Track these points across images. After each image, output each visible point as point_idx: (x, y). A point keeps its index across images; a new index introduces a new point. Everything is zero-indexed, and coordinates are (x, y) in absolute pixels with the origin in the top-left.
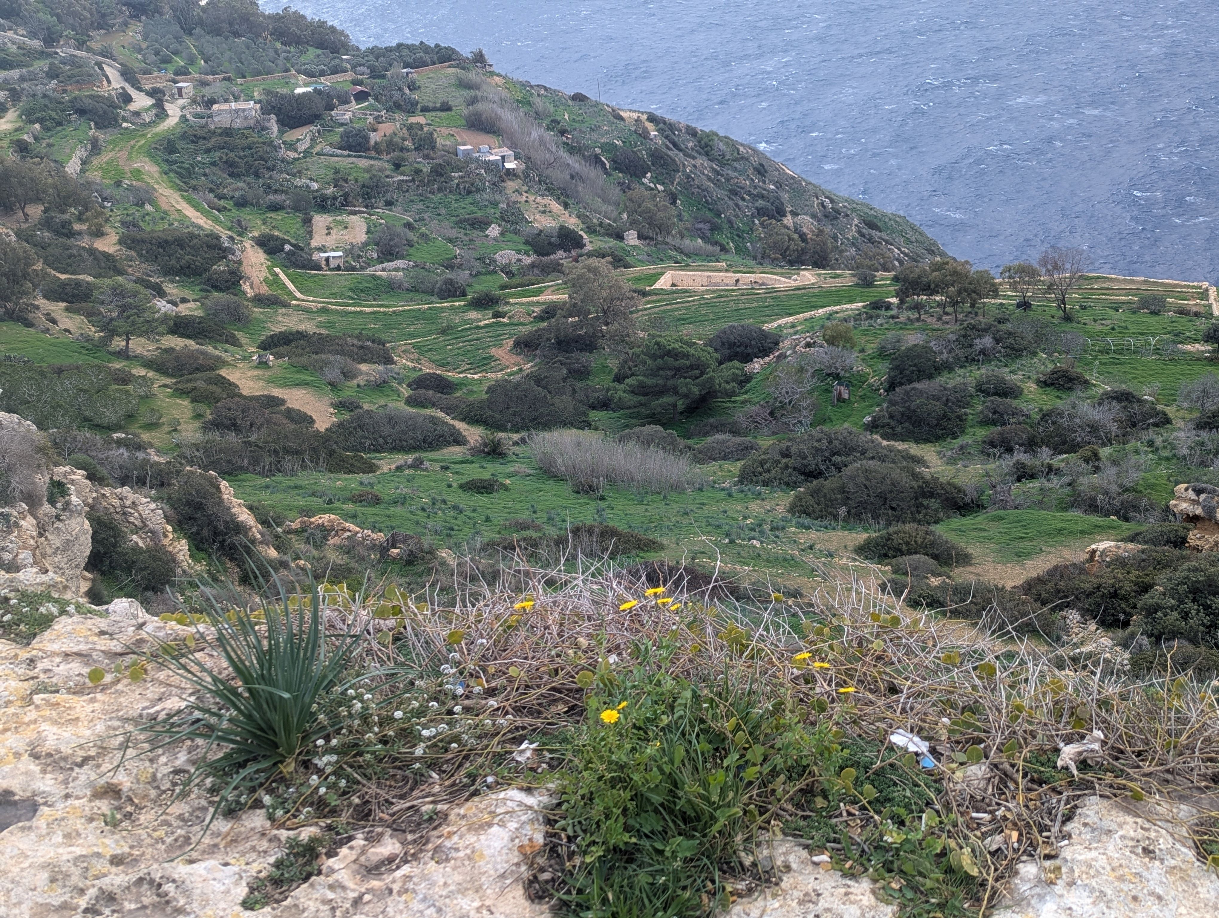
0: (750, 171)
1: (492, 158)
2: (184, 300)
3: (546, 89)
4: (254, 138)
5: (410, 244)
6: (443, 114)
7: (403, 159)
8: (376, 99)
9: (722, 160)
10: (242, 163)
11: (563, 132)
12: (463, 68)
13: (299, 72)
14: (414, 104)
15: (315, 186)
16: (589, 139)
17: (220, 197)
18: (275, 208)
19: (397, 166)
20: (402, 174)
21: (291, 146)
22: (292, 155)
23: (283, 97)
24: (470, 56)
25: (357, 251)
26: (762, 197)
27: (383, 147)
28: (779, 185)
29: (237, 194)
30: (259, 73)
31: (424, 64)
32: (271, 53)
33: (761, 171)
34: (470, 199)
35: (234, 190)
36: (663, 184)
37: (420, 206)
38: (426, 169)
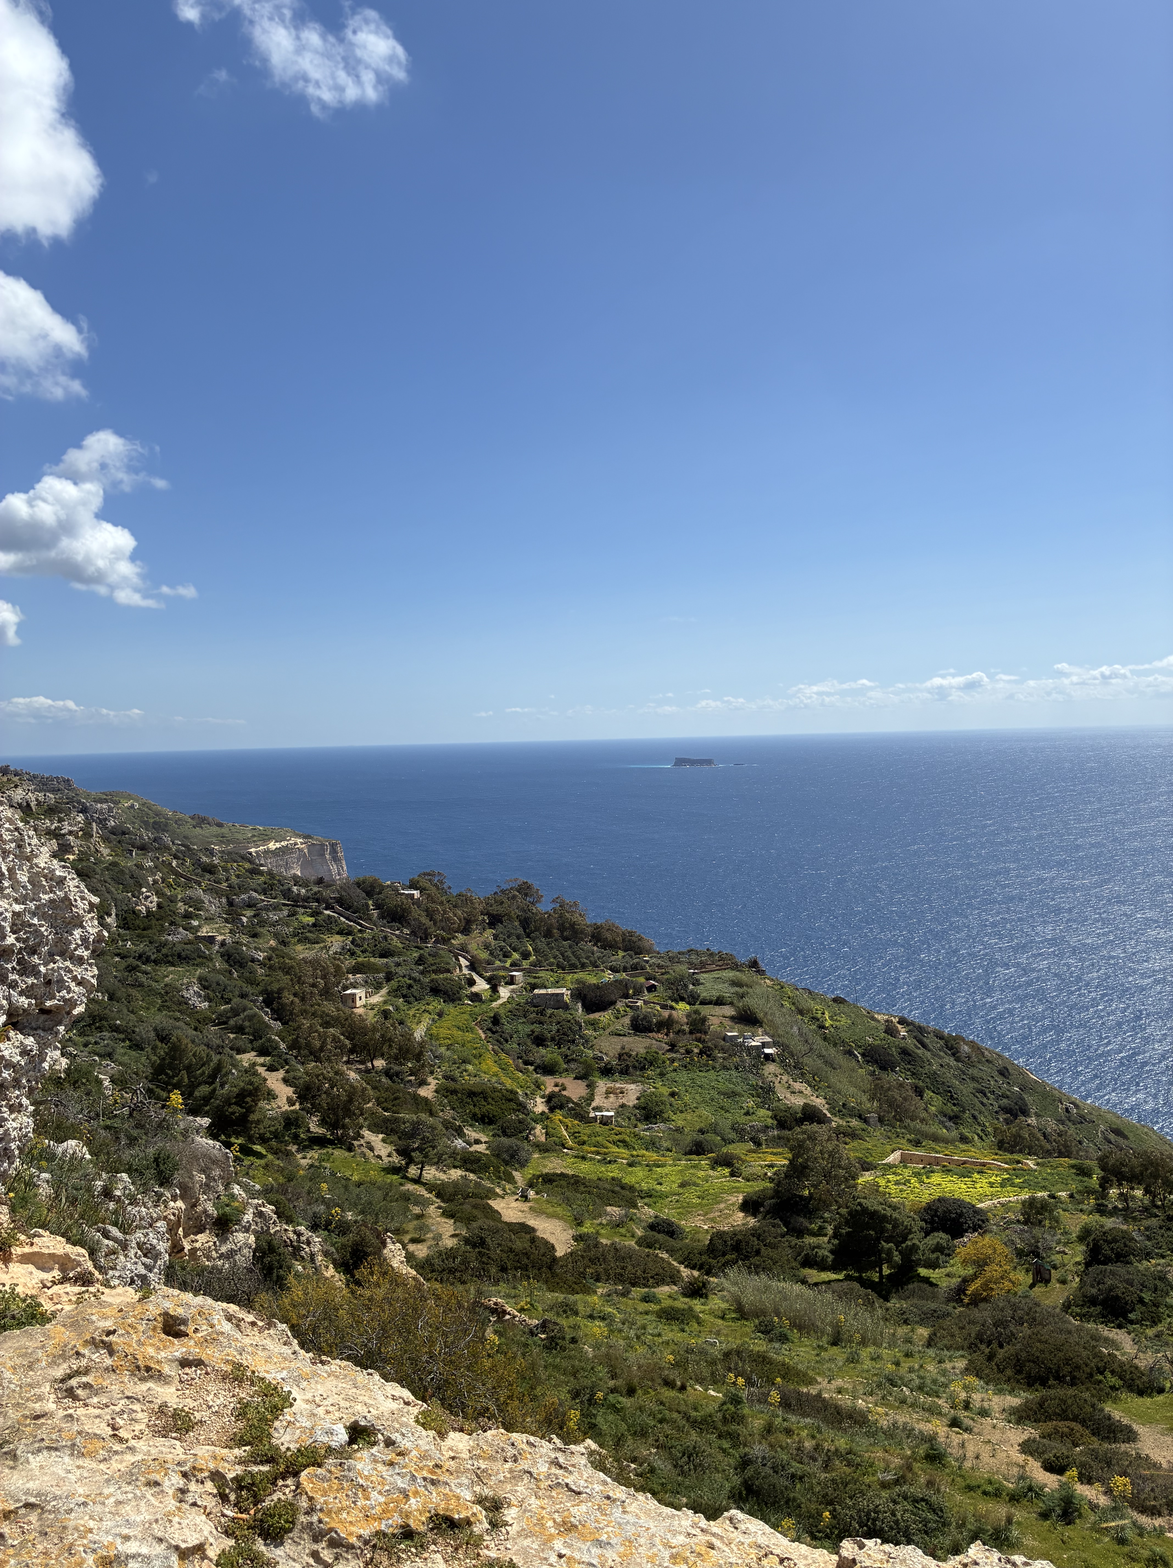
0: (996, 1073)
1: (754, 1044)
2: (477, 1142)
5: (673, 1110)
6: (717, 1007)
8: (665, 992)
9: (968, 1062)
11: (821, 1028)
12: (740, 971)
13: (607, 968)
14: (695, 997)
15: (604, 1058)
17: (525, 1062)
23: (590, 986)
24: (746, 962)
25: (627, 1111)
26: (1006, 1096)
28: (1023, 1088)
29: (539, 1061)
31: (707, 966)
32: (589, 952)
33: (1006, 1074)
37: (687, 1078)
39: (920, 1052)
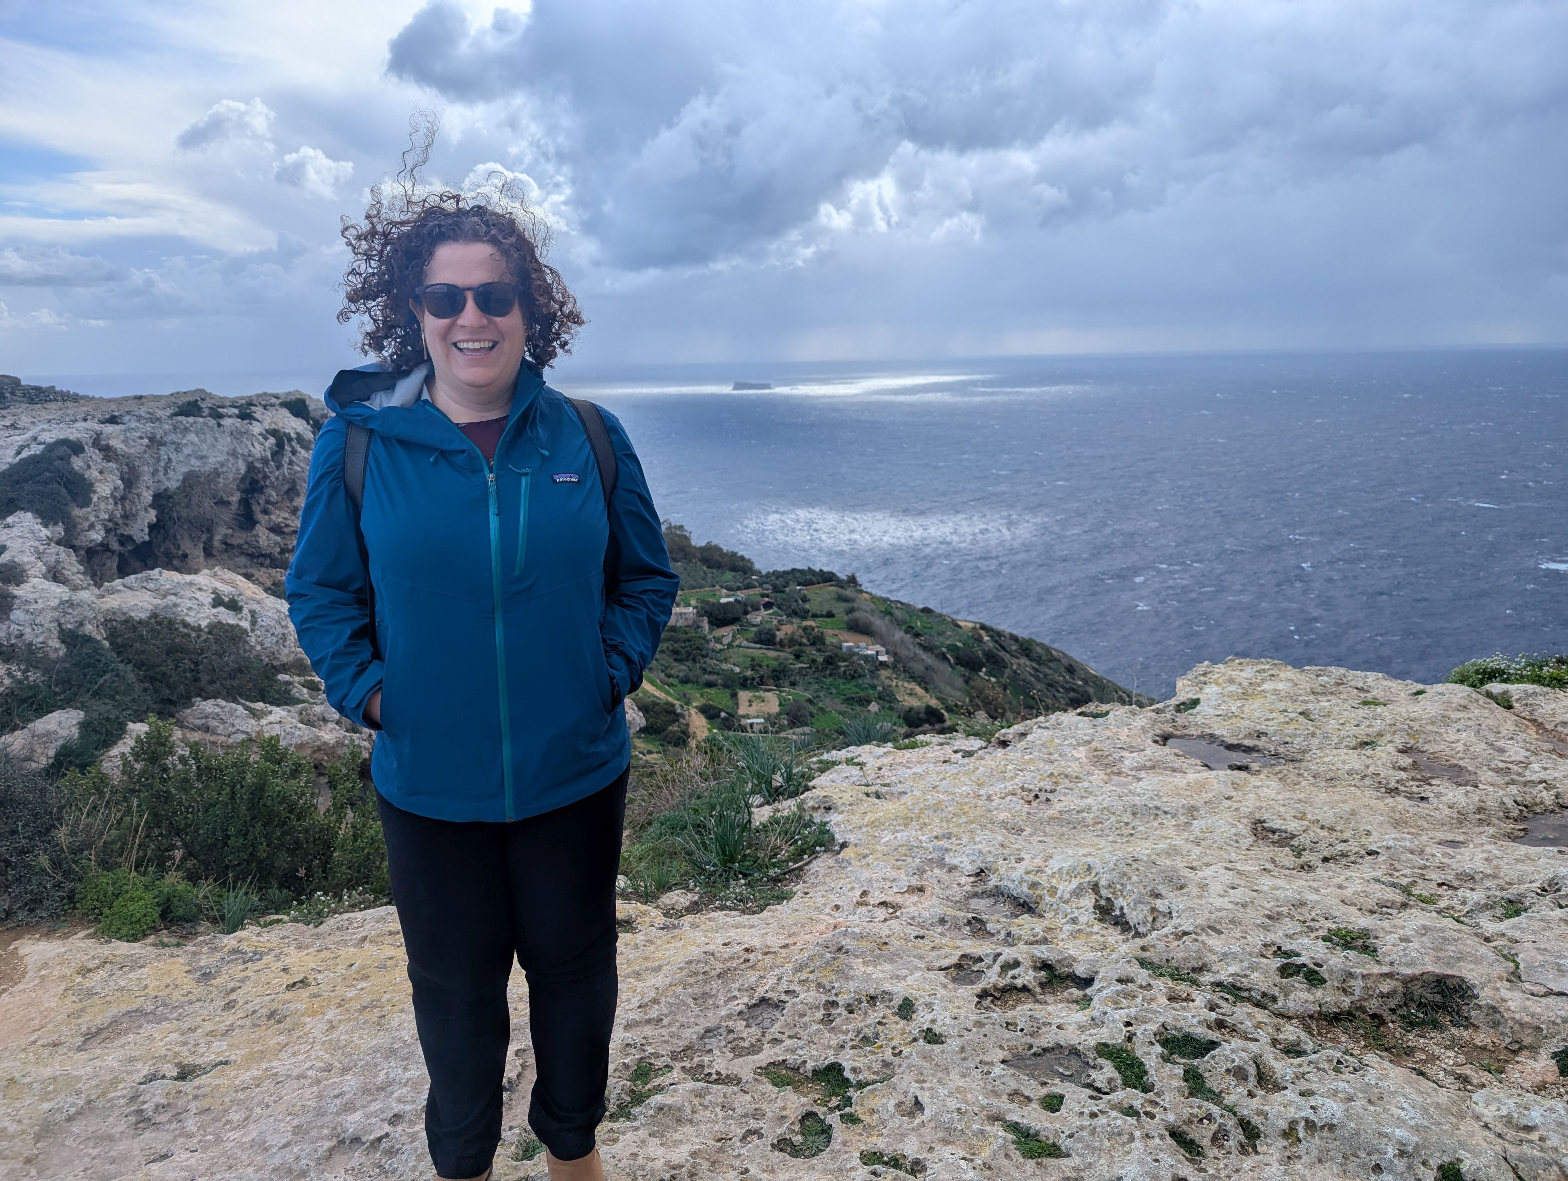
0: (1062, 670)
1: (869, 652)
2: (650, 752)
3: (901, 603)
4: (692, 634)
5: (812, 715)
6: (828, 620)
7: (803, 652)
8: (779, 608)
9: (1039, 660)
10: (683, 651)
11: (917, 635)
12: (842, 587)
13: (722, 587)
14: (807, 612)
15: (737, 670)
16: (937, 641)
17: (669, 676)
18: (710, 685)
19: (797, 657)
20: (802, 662)
21: (718, 640)
22: (719, 646)
23: (713, 605)
24: (845, 578)
25: (772, 718)
26: (1073, 690)
27: (786, 642)
28: (1086, 682)
29: (681, 674)
30: (694, 588)
31: (812, 584)
32: (702, 573)
33: (1071, 670)
34: (854, 683)
35: (679, 671)
36: (995, 677)
37: (816, 686)
38: (820, 659)
39: (1002, 654)
